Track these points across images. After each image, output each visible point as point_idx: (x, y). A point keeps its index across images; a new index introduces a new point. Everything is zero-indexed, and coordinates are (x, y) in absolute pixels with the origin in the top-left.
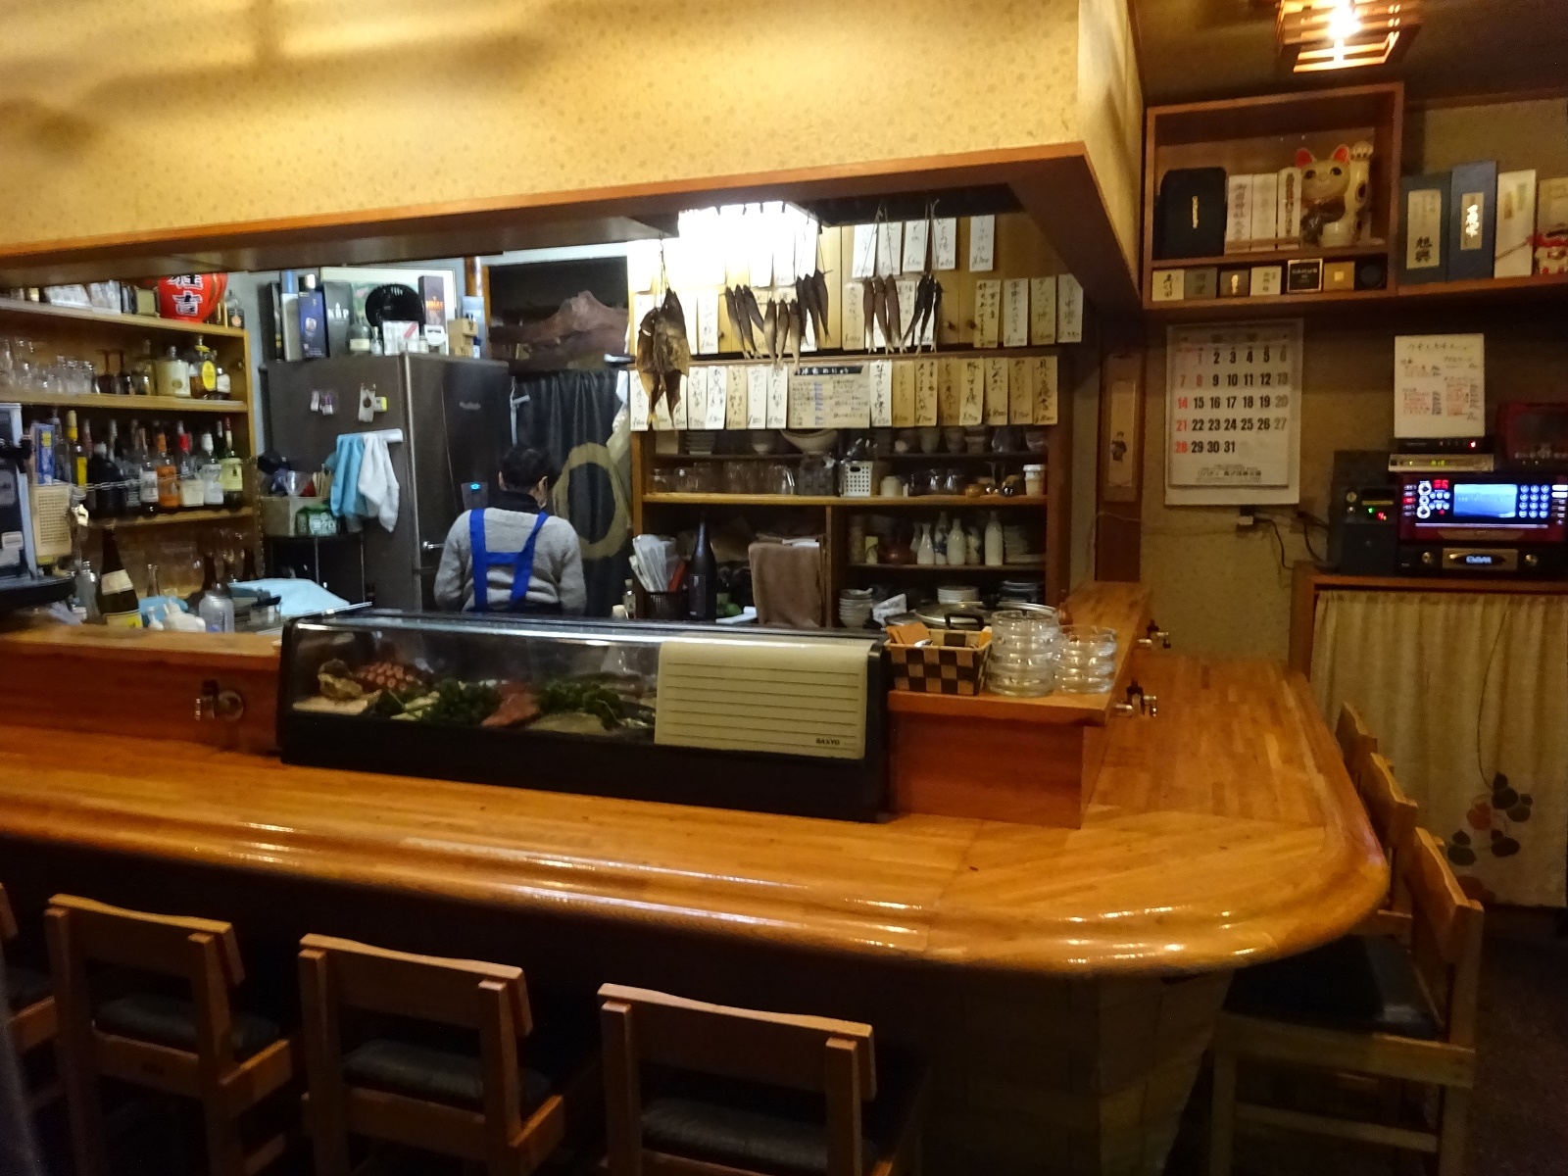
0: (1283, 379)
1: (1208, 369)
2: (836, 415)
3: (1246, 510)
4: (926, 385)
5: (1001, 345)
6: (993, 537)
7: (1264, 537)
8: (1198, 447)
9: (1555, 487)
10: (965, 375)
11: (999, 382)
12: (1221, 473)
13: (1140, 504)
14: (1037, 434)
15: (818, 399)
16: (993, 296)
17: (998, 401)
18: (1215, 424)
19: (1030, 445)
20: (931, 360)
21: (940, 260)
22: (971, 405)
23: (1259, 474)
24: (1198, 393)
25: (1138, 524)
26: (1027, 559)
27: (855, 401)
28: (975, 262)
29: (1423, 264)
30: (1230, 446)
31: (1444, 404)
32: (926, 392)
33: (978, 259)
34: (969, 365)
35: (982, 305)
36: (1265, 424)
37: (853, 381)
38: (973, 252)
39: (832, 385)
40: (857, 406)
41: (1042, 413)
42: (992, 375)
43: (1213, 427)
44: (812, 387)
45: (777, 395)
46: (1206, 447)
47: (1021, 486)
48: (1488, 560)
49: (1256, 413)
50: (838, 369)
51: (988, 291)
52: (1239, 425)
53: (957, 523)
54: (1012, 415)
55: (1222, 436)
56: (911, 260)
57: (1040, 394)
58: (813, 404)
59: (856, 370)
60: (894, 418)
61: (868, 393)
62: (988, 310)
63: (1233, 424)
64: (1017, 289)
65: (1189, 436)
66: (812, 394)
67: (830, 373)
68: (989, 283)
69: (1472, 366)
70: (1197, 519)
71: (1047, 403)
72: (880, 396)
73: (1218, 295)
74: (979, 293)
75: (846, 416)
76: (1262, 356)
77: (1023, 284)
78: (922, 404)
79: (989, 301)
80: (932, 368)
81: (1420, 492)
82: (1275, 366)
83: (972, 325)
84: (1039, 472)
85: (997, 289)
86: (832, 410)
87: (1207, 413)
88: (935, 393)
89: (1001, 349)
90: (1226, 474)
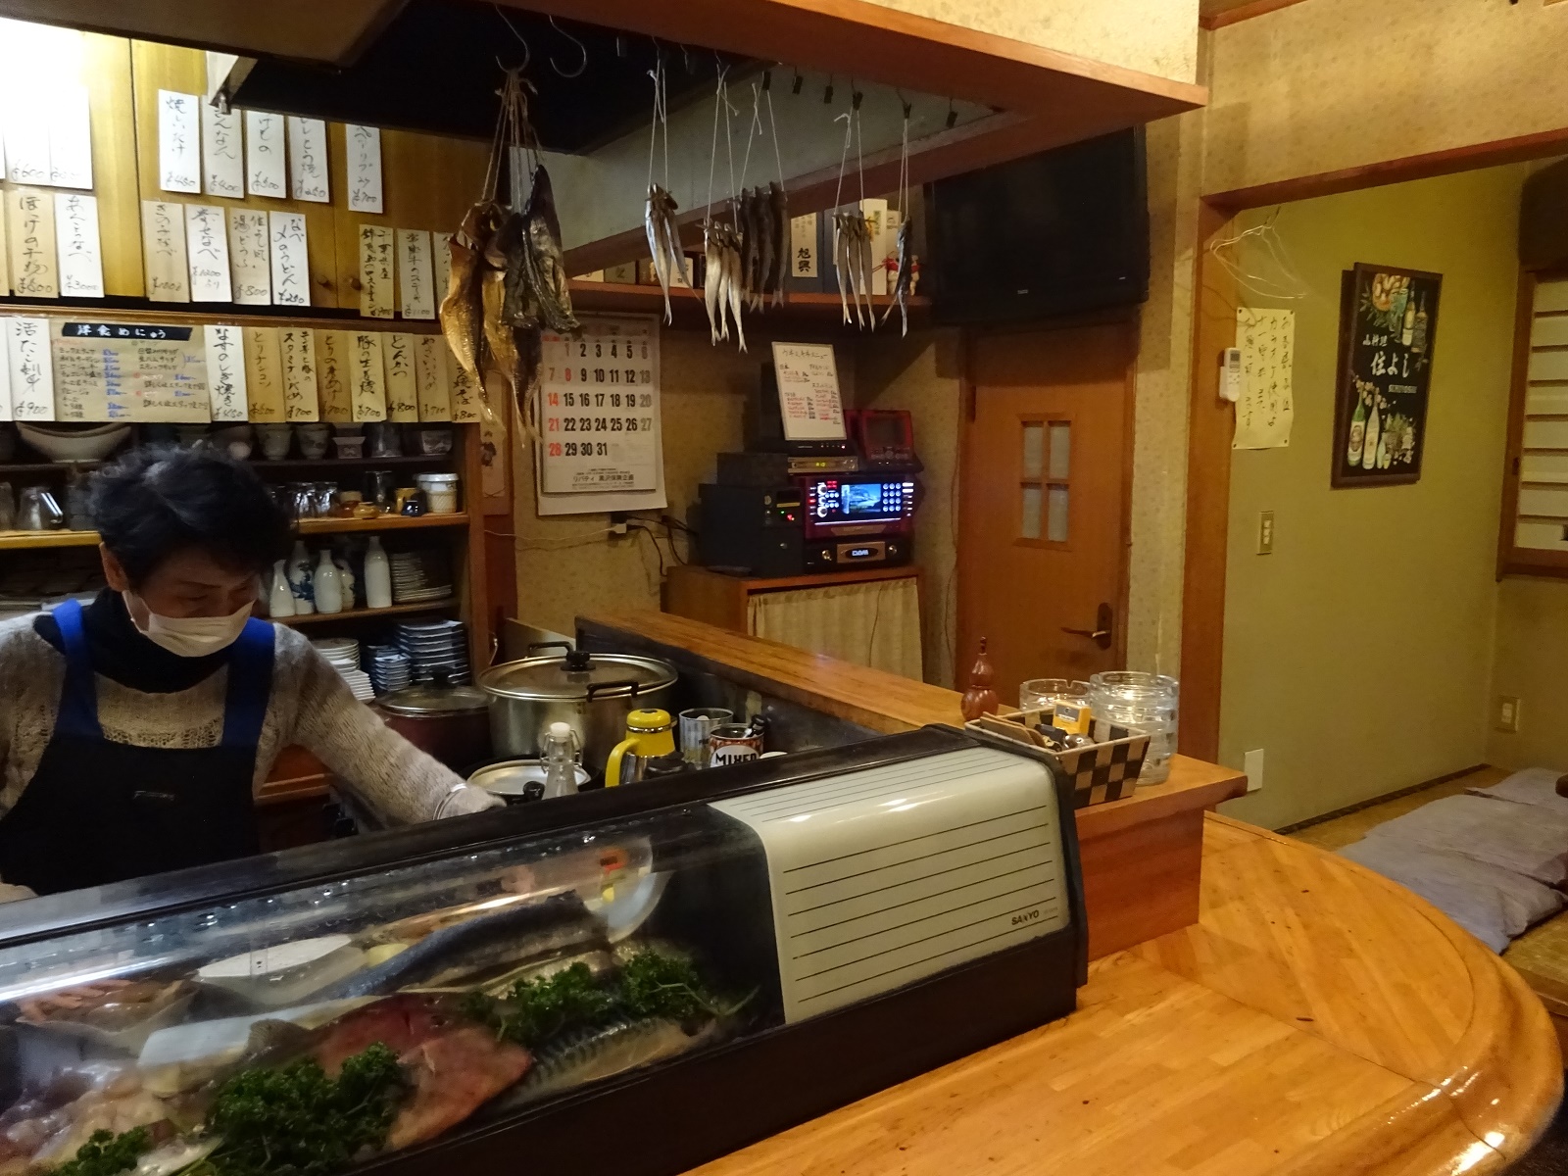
0: (646, 378)
1: (577, 363)
2: (148, 403)
3: (617, 517)
4: (298, 363)
5: (398, 315)
6: (377, 570)
7: (632, 545)
8: (572, 449)
9: (904, 485)
10: (355, 354)
11: (403, 365)
12: (597, 479)
13: (513, 515)
14: (436, 434)
15: (112, 376)
16: (384, 247)
17: (403, 389)
18: (586, 425)
19: (426, 448)
20: (304, 330)
21: (305, 189)
22: (367, 395)
23: (631, 477)
24: (569, 388)
25: (513, 539)
26: (426, 594)
27: (181, 382)
28: (356, 198)
29: (804, 274)
30: (602, 448)
31: (817, 409)
32: (298, 374)
33: (361, 196)
34: (360, 339)
35: (370, 258)
36: (632, 424)
37: (175, 351)
38: (353, 185)
39: (137, 357)
40: (186, 390)
41: (462, 407)
42: (392, 356)
43: (585, 427)
44: (98, 356)
45: (29, 365)
46: (580, 449)
47: (422, 500)
48: (866, 552)
49: (623, 413)
50: (148, 330)
51: (377, 242)
52: (609, 425)
53: (326, 555)
54: (422, 408)
55: (594, 437)
56: (261, 179)
57: (457, 384)
58: (102, 383)
59: (182, 335)
60: (252, 411)
61: (204, 371)
62: (378, 267)
63: (602, 424)
64: (416, 244)
65: (563, 437)
66: (101, 366)
67: (132, 336)
68: (378, 230)
69: (829, 374)
70: (569, 529)
71: (466, 396)
72: (225, 376)
73: (637, 282)
74: (364, 242)
75: (167, 404)
76: (626, 352)
77: (423, 238)
78: (294, 390)
79: (379, 255)
80: (304, 342)
81: (819, 492)
82: (638, 364)
83: (358, 287)
84: (451, 483)
85: (389, 240)
86: (138, 393)
87: (578, 412)
88: (313, 375)
89: (398, 322)
90: (601, 478)
